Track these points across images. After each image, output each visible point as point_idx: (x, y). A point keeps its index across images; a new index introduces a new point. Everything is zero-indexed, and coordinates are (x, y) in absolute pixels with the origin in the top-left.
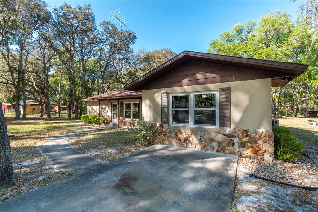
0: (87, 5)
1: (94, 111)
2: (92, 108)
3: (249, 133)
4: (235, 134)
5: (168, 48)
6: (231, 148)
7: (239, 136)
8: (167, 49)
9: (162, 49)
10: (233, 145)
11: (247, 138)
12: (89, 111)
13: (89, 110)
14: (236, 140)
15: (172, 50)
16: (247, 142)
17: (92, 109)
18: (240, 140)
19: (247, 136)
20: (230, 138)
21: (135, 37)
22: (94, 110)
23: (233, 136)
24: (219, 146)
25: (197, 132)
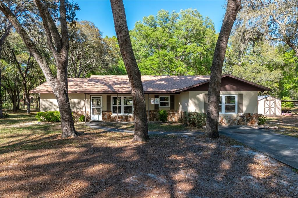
3: (250, 115)
6: (243, 122)
7: (246, 116)
12: (43, 106)
16: (249, 119)
18: (247, 118)
23: (244, 117)
24: (238, 122)
25: (227, 116)
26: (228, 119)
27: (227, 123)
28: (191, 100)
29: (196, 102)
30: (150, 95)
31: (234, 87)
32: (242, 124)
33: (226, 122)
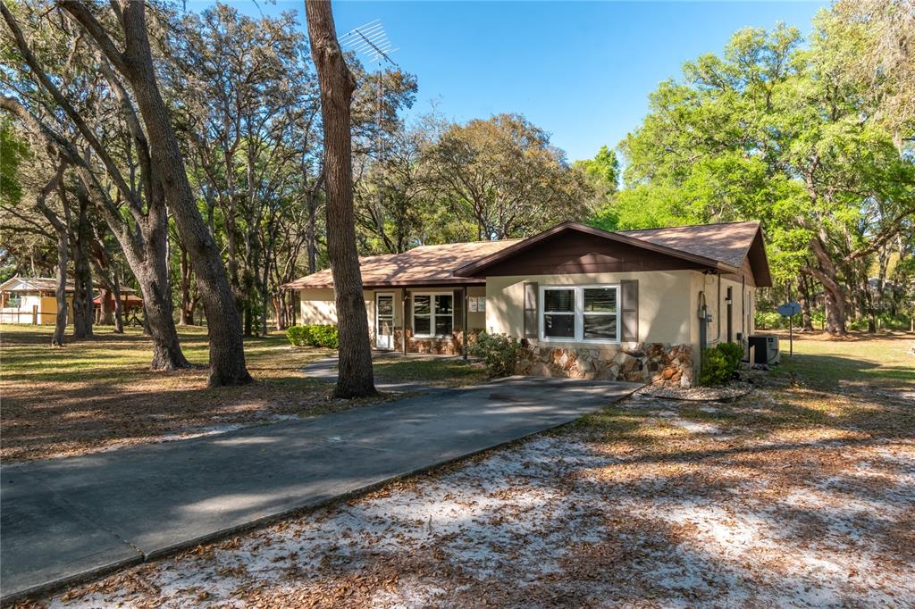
0: (287, 12)
1: (321, 318)
2: (316, 308)
3: (662, 349)
4: (643, 351)
5: (514, 112)
6: (639, 372)
7: (648, 354)
8: (512, 115)
9: (496, 114)
10: (641, 368)
11: (660, 357)
12: (304, 316)
13: (306, 314)
14: (645, 360)
15: (528, 120)
16: (659, 362)
17: (315, 311)
18: (650, 359)
19: (659, 354)
20: (636, 359)
21: (414, 88)
22: (321, 314)
23: (641, 355)
24: (621, 371)
25: (588, 350)
26: (590, 360)
27: (586, 371)
28: (493, 303)
29: (504, 307)
30: (468, 288)
31: (608, 259)
32: (633, 379)
33: (583, 368)
